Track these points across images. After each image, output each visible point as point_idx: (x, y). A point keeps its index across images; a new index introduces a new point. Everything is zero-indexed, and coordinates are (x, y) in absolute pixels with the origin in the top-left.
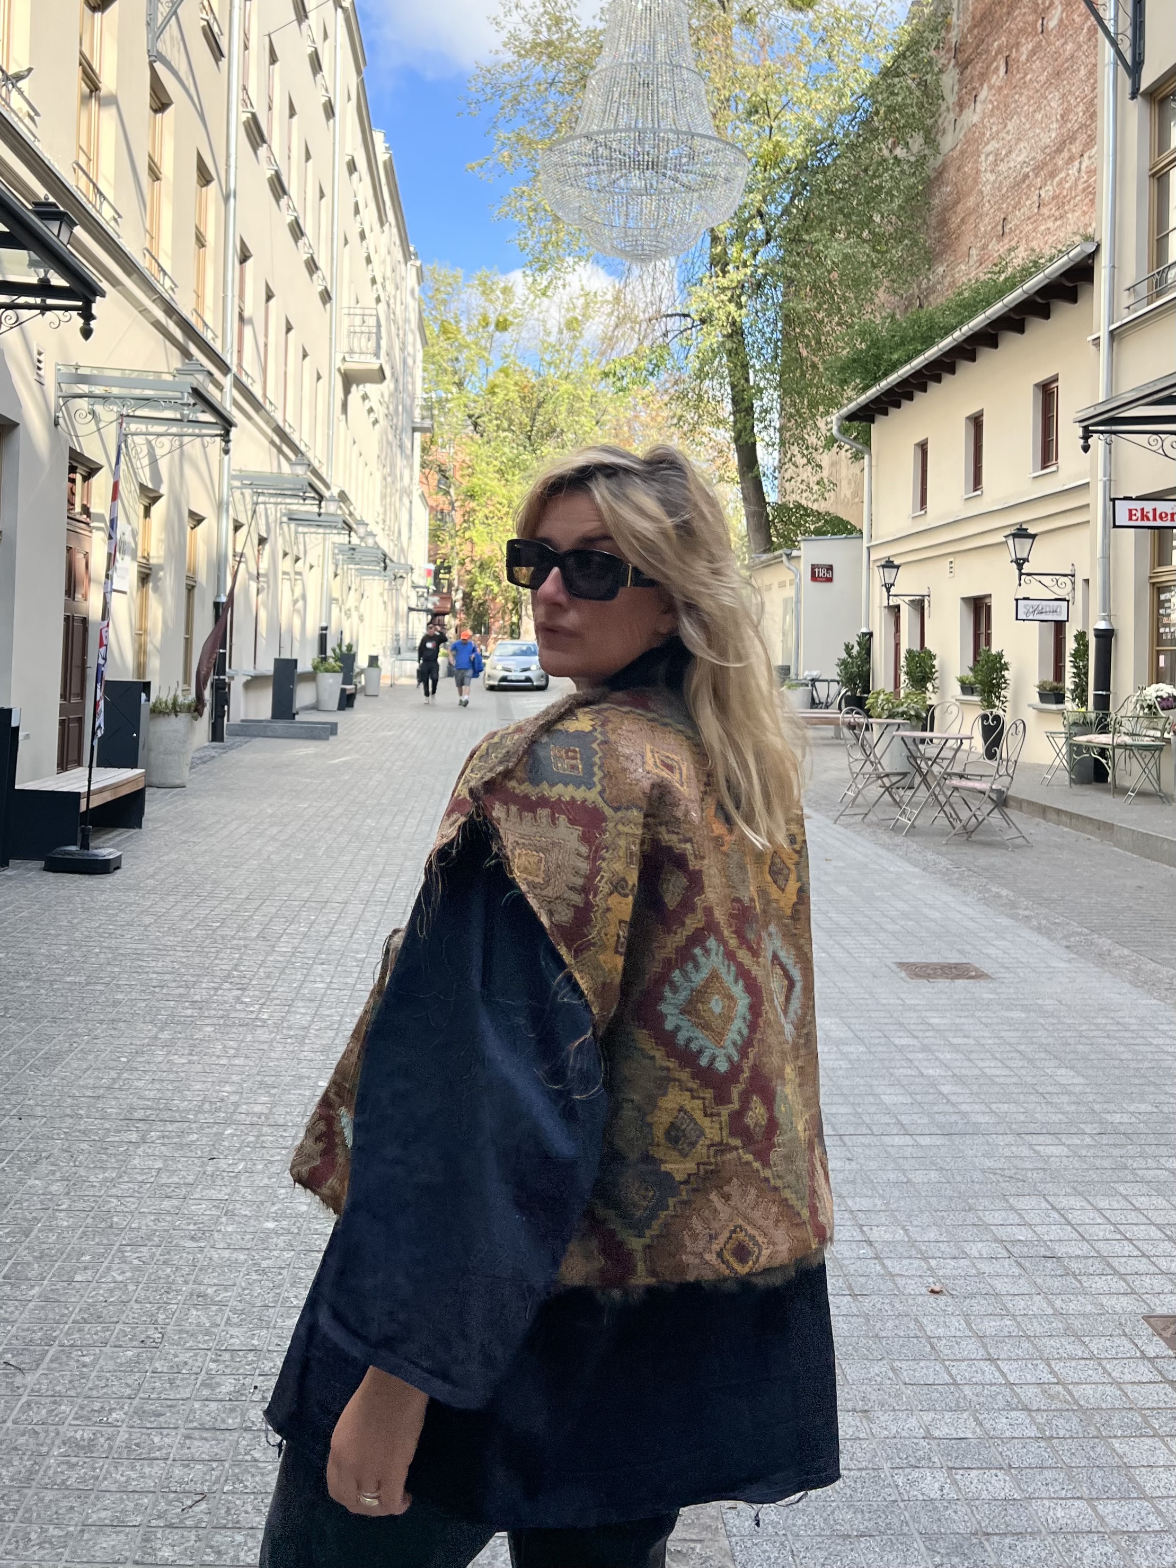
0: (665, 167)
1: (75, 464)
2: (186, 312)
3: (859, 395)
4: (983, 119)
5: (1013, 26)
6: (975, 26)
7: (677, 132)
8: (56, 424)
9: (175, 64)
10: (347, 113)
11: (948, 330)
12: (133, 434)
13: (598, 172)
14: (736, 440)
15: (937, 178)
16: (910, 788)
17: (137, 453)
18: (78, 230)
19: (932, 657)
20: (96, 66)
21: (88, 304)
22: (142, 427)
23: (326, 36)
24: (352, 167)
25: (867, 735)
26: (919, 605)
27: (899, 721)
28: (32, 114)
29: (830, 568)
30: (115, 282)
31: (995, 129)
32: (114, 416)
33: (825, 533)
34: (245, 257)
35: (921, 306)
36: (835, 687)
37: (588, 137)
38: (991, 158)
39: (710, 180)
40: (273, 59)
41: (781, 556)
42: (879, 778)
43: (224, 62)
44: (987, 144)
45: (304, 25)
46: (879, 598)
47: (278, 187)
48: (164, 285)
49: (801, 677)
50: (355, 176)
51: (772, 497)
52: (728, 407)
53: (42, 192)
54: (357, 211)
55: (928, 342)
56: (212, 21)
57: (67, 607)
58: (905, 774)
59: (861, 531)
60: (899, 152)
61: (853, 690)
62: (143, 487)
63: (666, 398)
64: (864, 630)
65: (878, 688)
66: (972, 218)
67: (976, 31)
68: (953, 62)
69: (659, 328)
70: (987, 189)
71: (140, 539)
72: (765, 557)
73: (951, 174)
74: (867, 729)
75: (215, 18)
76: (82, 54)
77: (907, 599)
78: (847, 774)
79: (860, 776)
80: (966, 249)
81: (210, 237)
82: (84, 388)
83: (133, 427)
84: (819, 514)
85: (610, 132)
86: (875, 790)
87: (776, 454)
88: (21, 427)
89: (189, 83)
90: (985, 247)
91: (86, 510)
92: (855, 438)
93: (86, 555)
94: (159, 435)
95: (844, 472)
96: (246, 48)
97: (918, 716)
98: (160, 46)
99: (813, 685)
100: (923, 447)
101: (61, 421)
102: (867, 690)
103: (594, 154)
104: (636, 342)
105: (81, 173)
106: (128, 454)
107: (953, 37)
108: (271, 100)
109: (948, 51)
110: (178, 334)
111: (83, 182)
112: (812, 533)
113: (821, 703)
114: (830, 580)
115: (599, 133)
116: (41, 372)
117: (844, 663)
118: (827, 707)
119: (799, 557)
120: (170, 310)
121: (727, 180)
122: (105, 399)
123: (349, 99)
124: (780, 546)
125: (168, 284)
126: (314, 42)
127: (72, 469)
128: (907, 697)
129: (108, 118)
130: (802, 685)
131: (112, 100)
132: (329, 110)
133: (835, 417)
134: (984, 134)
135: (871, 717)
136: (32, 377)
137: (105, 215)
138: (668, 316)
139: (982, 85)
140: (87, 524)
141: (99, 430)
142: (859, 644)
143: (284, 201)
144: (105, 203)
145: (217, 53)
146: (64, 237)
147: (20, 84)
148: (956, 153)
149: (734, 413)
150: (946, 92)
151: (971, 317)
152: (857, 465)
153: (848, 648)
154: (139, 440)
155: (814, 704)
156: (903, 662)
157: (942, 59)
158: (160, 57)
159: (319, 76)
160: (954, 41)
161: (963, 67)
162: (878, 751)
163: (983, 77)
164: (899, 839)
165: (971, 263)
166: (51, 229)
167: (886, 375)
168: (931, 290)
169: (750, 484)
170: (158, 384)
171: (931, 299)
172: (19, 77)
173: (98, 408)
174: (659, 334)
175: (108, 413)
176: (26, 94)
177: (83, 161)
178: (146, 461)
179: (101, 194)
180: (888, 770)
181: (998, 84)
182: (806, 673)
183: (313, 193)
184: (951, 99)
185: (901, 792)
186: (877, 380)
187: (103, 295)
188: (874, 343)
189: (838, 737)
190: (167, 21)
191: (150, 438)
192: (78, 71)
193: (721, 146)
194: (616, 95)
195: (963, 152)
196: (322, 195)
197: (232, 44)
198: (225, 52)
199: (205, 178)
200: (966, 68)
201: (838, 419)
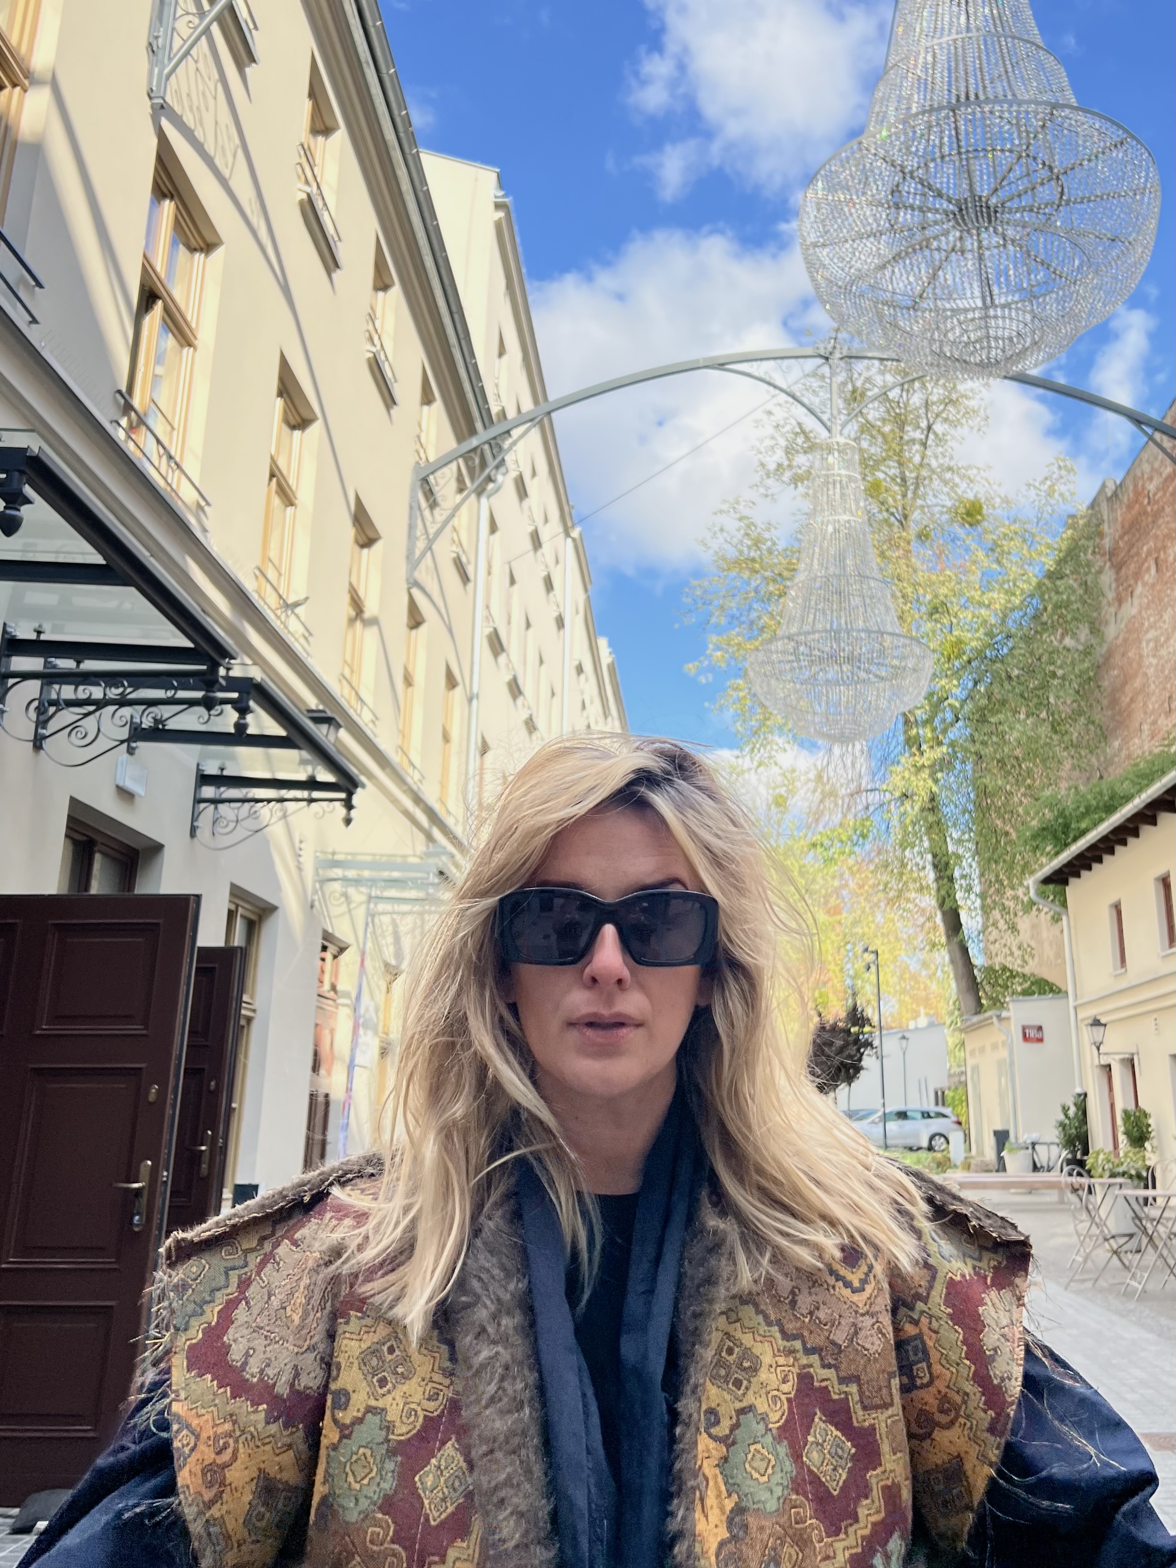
0: (860, 661)
1: (326, 943)
2: (432, 800)
3: (1051, 860)
4: (1140, 612)
5: (1159, 533)
6: (1125, 534)
7: (868, 631)
8: (312, 907)
9: (428, 589)
10: (576, 626)
11: (1128, 798)
12: (380, 914)
13: (800, 668)
14: (942, 905)
15: (1104, 664)
16: (1138, 1251)
17: (383, 931)
18: (343, 734)
19: (1146, 1115)
20: (361, 593)
21: (350, 794)
22: (388, 907)
23: (557, 562)
24: (580, 670)
25: (1091, 1198)
26: (1130, 1063)
27: (1119, 1180)
28: (307, 634)
29: (1040, 1028)
30: (370, 776)
31: (1152, 619)
32: (363, 898)
33: (1033, 993)
34: (484, 749)
35: (1101, 777)
36: (1055, 1150)
37: (790, 638)
38: (1152, 645)
39: (898, 672)
40: (513, 581)
41: (991, 1018)
42: (1106, 1240)
43: (470, 586)
44: (1147, 631)
45: (539, 553)
46: (1091, 1058)
47: (515, 689)
48: (413, 778)
49: (1021, 1141)
50: (583, 676)
51: (978, 960)
52: (930, 875)
53: (312, 702)
54: (584, 707)
55: (1110, 809)
56: (461, 553)
57: (312, 1083)
58: (1131, 1236)
59: (1066, 993)
60: (1068, 641)
61: (1074, 1153)
62: (387, 965)
63: (872, 867)
64: (1079, 1090)
65: (1097, 1148)
66: (1140, 698)
67: (1126, 538)
68: (1108, 564)
69: (861, 801)
70: (1151, 671)
71: (381, 1016)
72: (976, 1019)
73: (1117, 659)
74: (1090, 1192)
75: (464, 551)
76: (351, 585)
77: (1118, 1057)
78: (1075, 1239)
79: (1088, 1240)
80: (1137, 725)
81: (455, 733)
82: (338, 872)
83: (381, 907)
84: (1024, 975)
85: (809, 633)
86: (1102, 1254)
87: (979, 919)
88: (280, 912)
89: (440, 604)
90: (1155, 723)
91: (334, 988)
92: (1052, 901)
93: (332, 1031)
94: (404, 914)
95: (1045, 935)
96: (489, 573)
97: (1139, 1176)
98: (417, 575)
99: (1033, 1148)
100: (1117, 908)
101: (317, 904)
102: (1086, 1152)
103: (795, 652)
104: (840, 815)
105: (344, 682)
106: (374, 932)
107: (1107, 543)
108: (509, 617)
109: (1104, 555)
110: (423, 820)
111: (347, 690)
112: (1019, 994)
113: (1042, 1167)
114: (1040, 1040)
115: (799, 634)
116: (301, 859)
117: (1062, 1125)
118: (1049, 1171)
119: (1008, 1019)
120: (418, 800)
121: (915, 670)
122: (357, 882)
123: (577, 612)
124: (990, 1008)
125: (417, 776)
126: (547, 566)
127: (324, 948)
128: (1126, 1156)
129: (370, 636)
130: (1022, 1148)
131: (374, 622)
132: (560, 622)
133: (1031, 881)
134: (1143, 624)
135: (1091, 1177)
136: (292, 864)
137: (364, 719)
138: (867, 791)
139: (1136, 583)
140: (334, 1000)
141: (350, 911)
142: (1075, 1104)
143: (520, 700)
144: (365, 708)
145: (465, 578)
146: (332, 738)
147: (298, 610)
148: (1119, 641)
149: (937, 880)
150: (1106, 590)
151: (1148, 786)
152: (1057, 927)
153: (1065, 1110)
154: (386, 919)
155: (1035, 1168)
156: (1119, 1122)
157: (1099, 562)
158: (416, 584)
159: (551, 595)
160: (1107, 546)
161: (1118, 567)
162: (1103, 1212)
163: (1137, 575)
164: (1132, 1305)
165: (1144, 737)
166: (321, 732)
167: (1075, 839)
168: (1109, 762)
169: (956, 949)
170: (405, 866)
171: (1110, 769)
172: (297, 604)
173: (351, 891)
174: (860, 807)
175: (358, 895)
176: (302, 619)
177: (347, 672)
178: (390, 939)
179: (362, 701)
180: (1114, 1232)
181: (1151, 581)
182: (1026, 1136)
183: (545, 693)
184: (1111, 595)
185: (1130, 1256)
186: (1066, 845)
187: (363, 786)
188: (1062, 814)
189: (1062, 1201)
190: (423, 555)
191: (395, 916)
192: (347, 598)
193: (907, 642)
194: (813, 603)
195: (1125, 640)
196: (553, 694)
197: (478, 571)
198: (471, 575)
199: (451, 682)
200: (1121, 568)
201: (1034, 883)
